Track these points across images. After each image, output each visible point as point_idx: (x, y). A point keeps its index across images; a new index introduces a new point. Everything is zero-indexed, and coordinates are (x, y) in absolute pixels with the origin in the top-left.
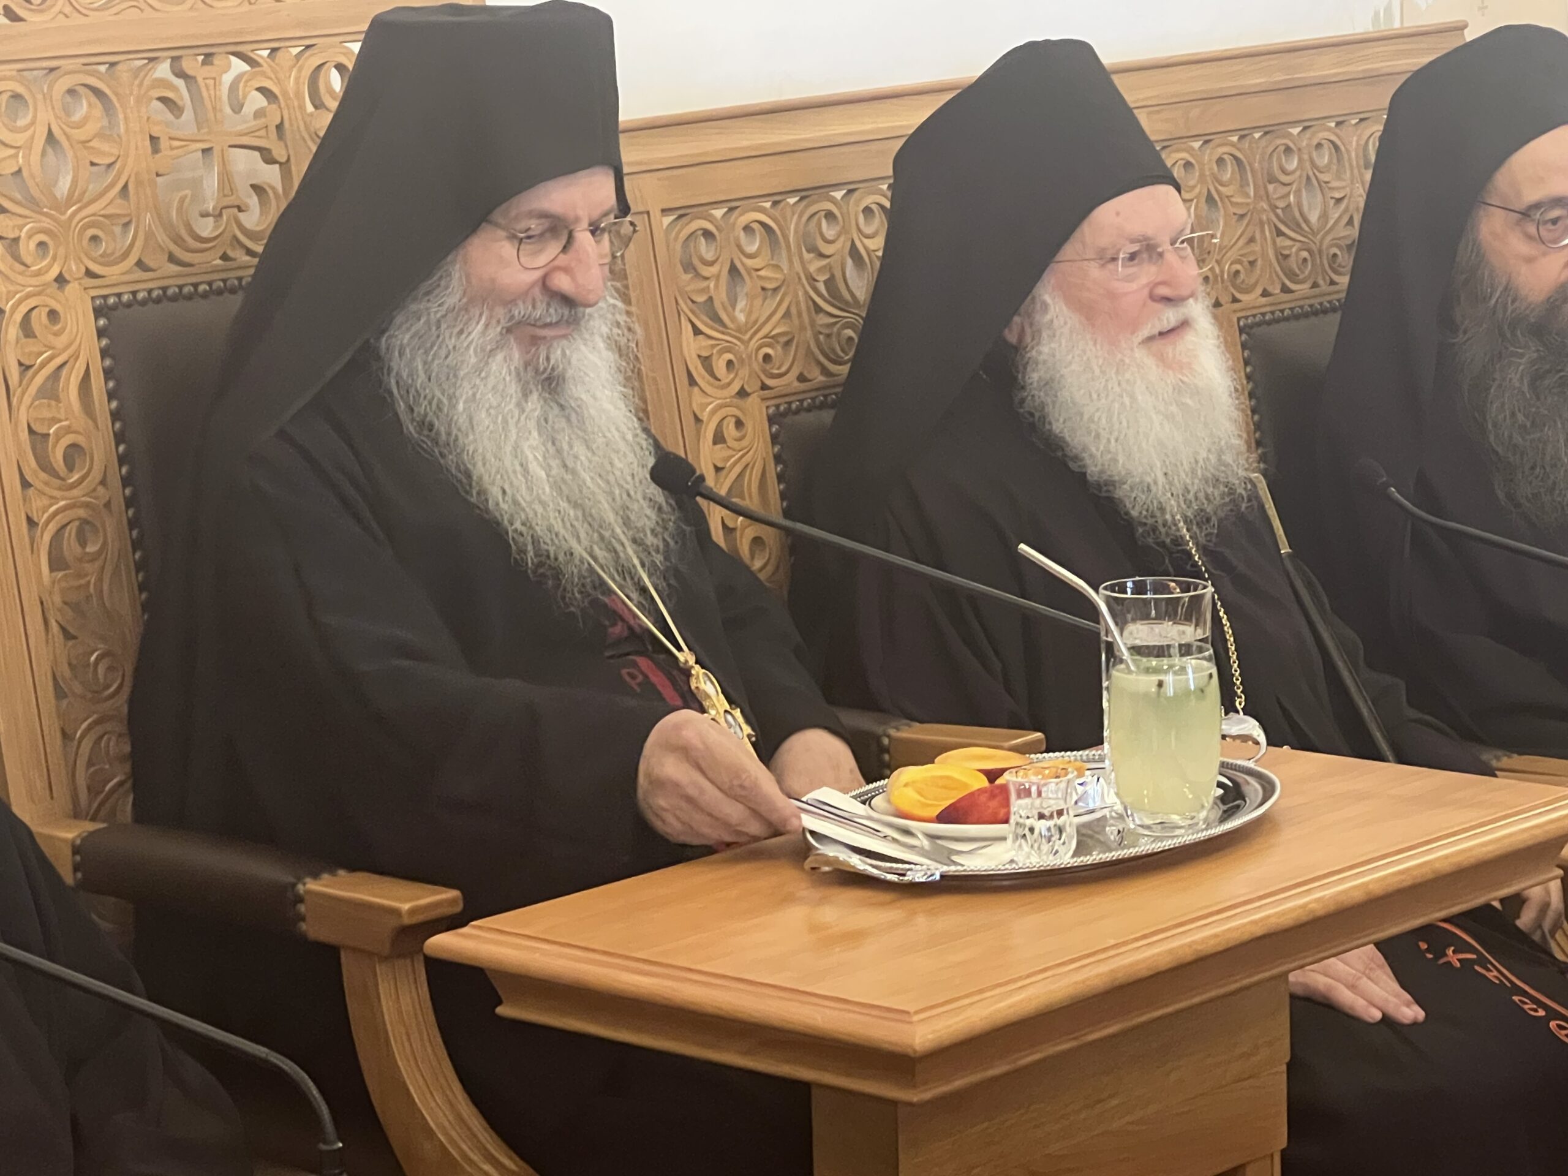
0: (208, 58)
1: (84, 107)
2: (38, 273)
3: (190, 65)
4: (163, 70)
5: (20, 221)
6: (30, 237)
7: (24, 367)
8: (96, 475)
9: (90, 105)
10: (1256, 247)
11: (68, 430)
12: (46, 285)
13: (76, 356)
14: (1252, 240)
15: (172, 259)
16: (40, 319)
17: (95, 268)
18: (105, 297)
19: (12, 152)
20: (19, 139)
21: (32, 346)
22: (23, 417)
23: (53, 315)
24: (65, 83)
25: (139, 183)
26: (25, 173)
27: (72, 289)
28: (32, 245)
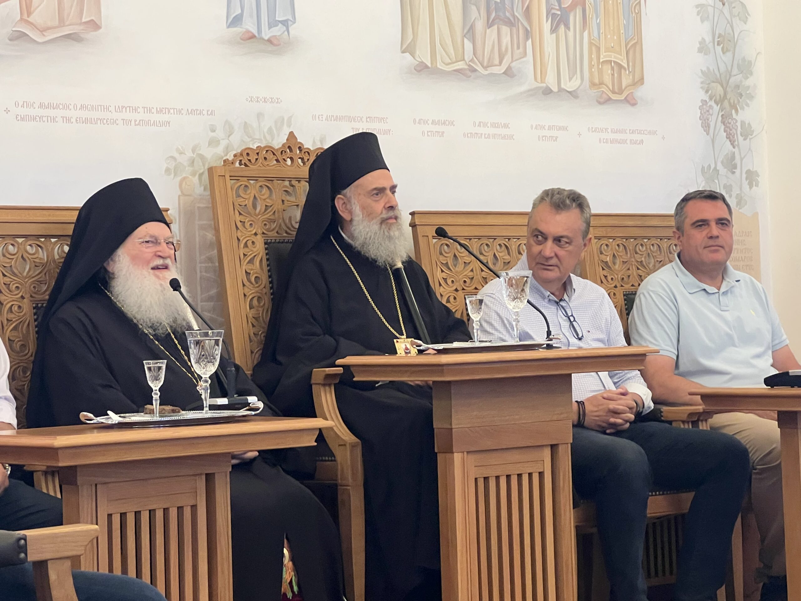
0: (299, 181)
1: (265, 190)
2: (250, 231)
3: (294, 182)
4: (287, 183)
5: (245, 217)
6: (249, 221)
7: (245, 255)
8: (263, 286)
9: (266, 190)
10: (630, 272)
11: (256, 273)
12: (252, 235)
13: (259, 254)
14: (629, 269)
15: (286, 232)
16: (249, 244)
17: (265, 232)
18: (268, 240)
19: (244, 200)
20: (246, 197)
21: (247, 250)
22: (244, 268)
23: (253, 243)
24: (260, 184)
25: (278, 211)
26: (247, 205)
27: (259, 237)
28: (249, 224)
